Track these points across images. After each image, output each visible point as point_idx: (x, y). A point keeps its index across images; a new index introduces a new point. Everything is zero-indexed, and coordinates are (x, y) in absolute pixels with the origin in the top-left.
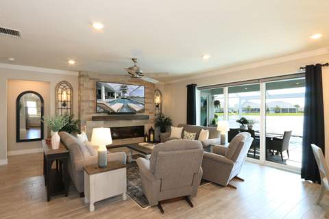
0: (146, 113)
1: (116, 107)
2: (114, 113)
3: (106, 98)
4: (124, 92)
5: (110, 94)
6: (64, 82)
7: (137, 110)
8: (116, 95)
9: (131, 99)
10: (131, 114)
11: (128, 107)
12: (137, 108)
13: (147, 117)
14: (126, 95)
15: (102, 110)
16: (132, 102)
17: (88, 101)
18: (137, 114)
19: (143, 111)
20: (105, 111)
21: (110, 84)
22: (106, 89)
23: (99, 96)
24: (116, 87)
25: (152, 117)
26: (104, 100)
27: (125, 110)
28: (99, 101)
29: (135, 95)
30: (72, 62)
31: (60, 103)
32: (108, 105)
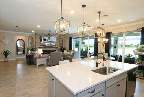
0: (57, 46)
1: (47, 44)
2: (46, 46)
3: (43, 41)
4: (49, 39)
5: (45, 40)
6: (31, 36)
7: (54, 45)
8: (46, 40)
9: (51, 42)
10: (51, 46)
11: (51, 44)
12: (54, 44)
13: (57, 48)
14: (50, 40)
15: (42, 45)
16: (52, 42)
17: (38, 42)
18: (54, 46)
19: (55, 45)
20: (43, 45)
21: (45, 37)
22: (43, 39)
23: (41, 41)
24: (46, 38)
25: (59, 47)
26: (43, 42)
27: (49, 45)
28: (41, 42)
29: (53, 40)
30: (33, 31)
31: (30, 43)
32: (44, 43)
